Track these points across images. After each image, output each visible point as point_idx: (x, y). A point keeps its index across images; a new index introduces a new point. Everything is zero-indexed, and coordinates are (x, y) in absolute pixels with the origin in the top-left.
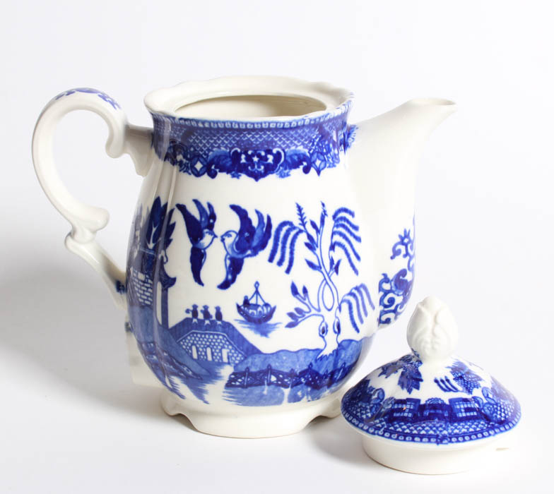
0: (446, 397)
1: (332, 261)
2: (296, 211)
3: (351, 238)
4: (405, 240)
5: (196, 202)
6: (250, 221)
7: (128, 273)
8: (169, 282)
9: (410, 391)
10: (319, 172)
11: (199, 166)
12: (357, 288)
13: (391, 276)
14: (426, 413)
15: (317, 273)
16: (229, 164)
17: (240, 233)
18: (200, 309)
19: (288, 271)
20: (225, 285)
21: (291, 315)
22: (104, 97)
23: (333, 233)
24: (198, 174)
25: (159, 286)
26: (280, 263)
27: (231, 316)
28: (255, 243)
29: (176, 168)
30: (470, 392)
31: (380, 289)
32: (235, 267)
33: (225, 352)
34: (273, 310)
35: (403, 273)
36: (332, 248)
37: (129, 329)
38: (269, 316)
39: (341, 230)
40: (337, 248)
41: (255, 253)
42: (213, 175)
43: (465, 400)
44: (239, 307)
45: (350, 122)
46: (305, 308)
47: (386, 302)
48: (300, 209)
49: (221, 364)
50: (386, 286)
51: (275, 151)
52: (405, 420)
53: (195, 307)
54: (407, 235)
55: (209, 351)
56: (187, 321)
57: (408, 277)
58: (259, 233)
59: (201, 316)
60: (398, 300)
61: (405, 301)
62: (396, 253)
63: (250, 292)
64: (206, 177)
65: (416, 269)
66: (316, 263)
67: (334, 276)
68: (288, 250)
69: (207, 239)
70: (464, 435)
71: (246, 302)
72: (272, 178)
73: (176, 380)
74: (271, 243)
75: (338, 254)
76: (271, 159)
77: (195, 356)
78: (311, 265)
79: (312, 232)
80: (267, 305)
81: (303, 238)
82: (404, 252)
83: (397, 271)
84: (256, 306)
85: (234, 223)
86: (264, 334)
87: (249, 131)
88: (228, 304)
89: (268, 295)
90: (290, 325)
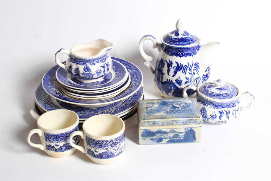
0: (184, 37)
1: (194, 72)
2: (187, 63)
3: (198, 68)
4: (208, 68)
5: (169, 60)
6: (179, 65)
7: (155, 70)
8: (163, 74)
9: (177, 36)
10: (192, 56)
11: (170, 54)
12: (198, 77)
13: (205, 75)
14: (181, 40)
15: (191, 75)
16: (176, 54)
17: (177, 67)
18: (168, 80)
19: (185, 74)
20: (173, 76)
21: (185, 82)
22: (153, 37)
23: (194, 67)
24: (170, 55)
25: (161, 75)
26: (184, 73)
27: (174, 82)
28: (179, 69)
29: (166, 53)
30: (188, 36)
31: (203, 77)
32: (175, 73)
33: (172, 88)
34: (182, 81)
35: (207, 74)
36: (194, 70)
37: (155, 80)
38: (181, 82)
39: (196, 67)
40: (195, 70)
41: (179, 71)
42: (172, 56)
43: (187, 38)
44: (176, 80)
45: (199, 45)
46: (188, 81)
47: (204, 79)
48: (188, 63)
49: (172, 90)
50: (204, 77)
51: (184, 52)
52: (177, 42)
53: (168, 79)
54: (209, 67)
55: (170, 87)
56: (166, 81)
57: (208, 75)
58: (180, 67)
59: (169, 81)
60: (206, 79)
61: (208, 79)
62: (206, 71)
63: (178, 78)
64: (171, 56)
65: (210, 74)
66: (190, 73)
67: (194, 75)
68: (185, 71)
69: (171, 67)
70: (188, 44)
71: (177, 79)
72: (183, 57)
73: (163, 91)
74: (182, 69)
75: (195, 71)
76: (183, 54)
77: (167, 88)
78: (189, 73)
79: (190, 67)
80: (181, 80)
81: (188, 68)
82: (208, 70)
83: (206, 74)
84: (179, 80)
85: (176, 65)
86: (180, 85)
87: (180, 49)
88: (174, 80)
89: (181, 79)
90: (185, 84)
